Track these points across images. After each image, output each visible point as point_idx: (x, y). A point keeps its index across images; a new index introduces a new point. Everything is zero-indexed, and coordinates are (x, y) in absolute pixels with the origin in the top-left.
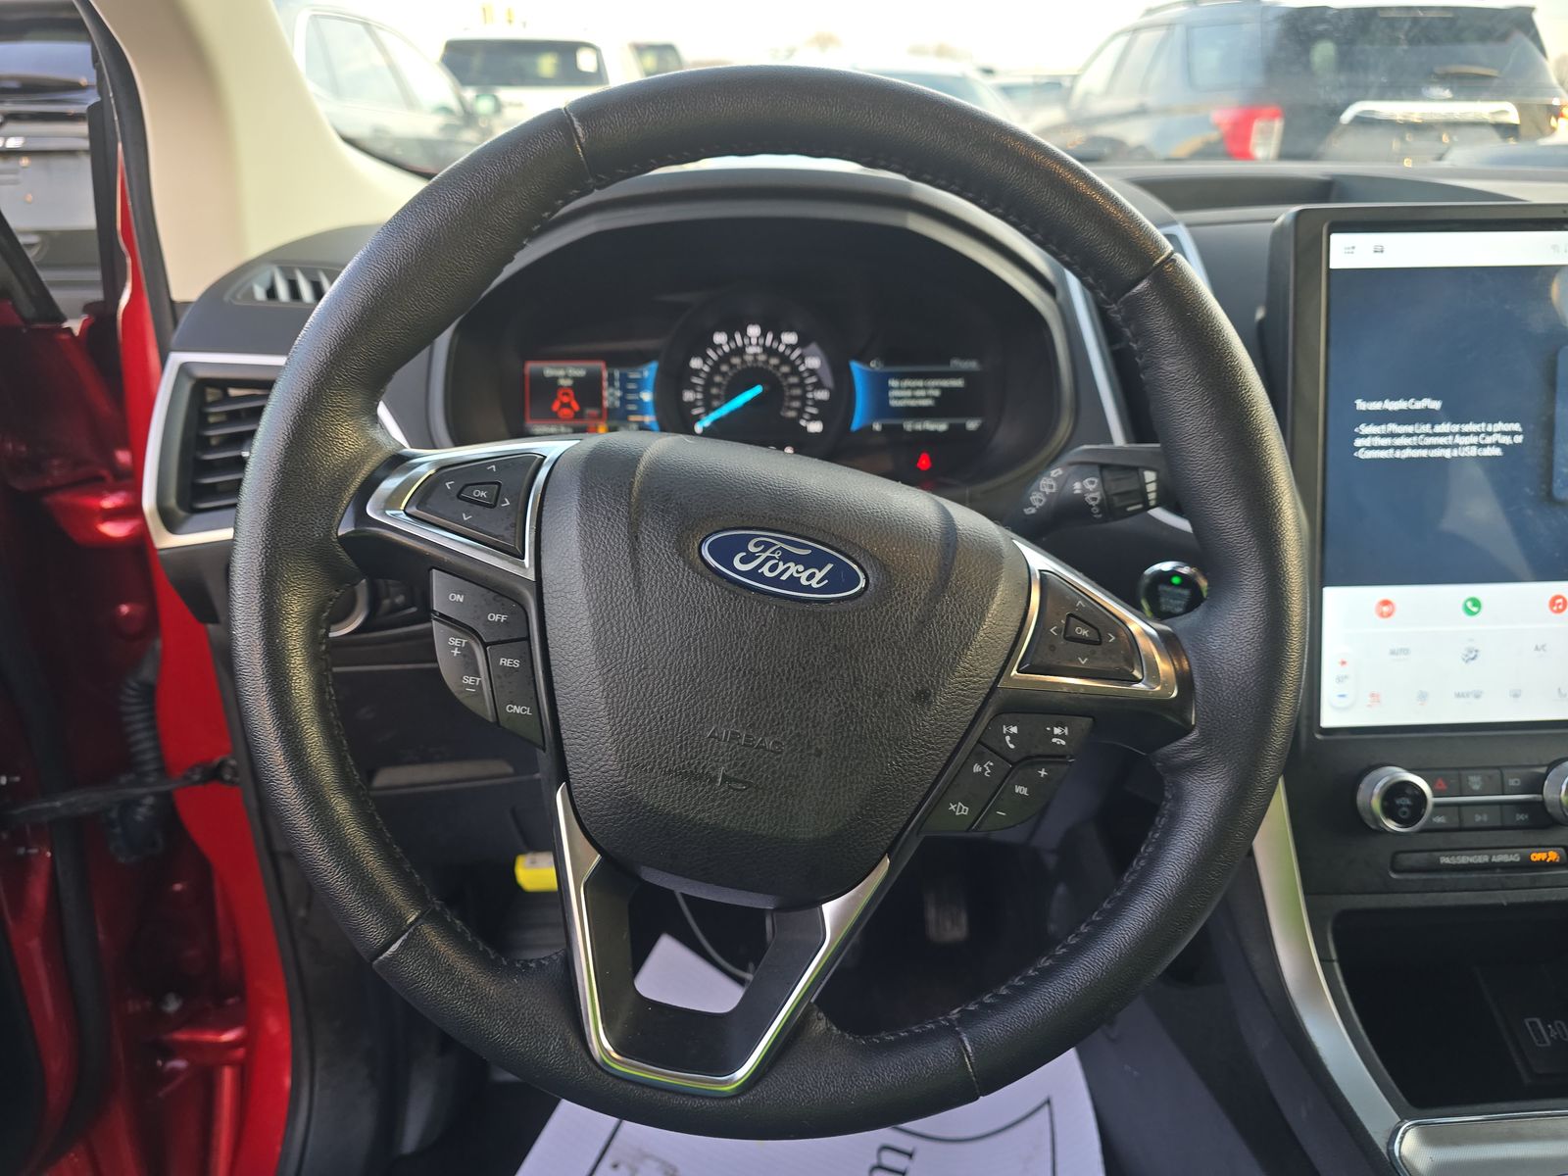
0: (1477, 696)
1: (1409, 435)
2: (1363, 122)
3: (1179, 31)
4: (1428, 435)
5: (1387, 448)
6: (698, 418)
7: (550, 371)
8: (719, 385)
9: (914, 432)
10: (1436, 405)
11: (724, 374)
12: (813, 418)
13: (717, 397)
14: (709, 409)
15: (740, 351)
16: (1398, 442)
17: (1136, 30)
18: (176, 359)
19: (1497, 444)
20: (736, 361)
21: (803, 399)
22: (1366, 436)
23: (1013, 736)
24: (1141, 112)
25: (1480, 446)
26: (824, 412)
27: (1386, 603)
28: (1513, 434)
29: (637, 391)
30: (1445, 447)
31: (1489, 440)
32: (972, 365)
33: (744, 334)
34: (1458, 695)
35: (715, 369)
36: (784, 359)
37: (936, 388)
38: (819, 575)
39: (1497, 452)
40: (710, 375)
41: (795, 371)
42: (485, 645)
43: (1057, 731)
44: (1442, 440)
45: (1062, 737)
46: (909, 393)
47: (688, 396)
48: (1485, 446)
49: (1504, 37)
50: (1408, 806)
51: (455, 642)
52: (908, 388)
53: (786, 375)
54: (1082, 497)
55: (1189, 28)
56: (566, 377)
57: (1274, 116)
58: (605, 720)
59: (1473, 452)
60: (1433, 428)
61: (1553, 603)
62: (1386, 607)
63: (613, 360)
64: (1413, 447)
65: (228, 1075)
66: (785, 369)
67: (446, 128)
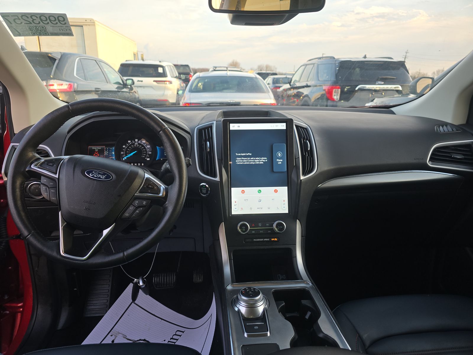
0: (261, 209)
1: (246, 160)
2: (361, 90)
3: (316, 65)
4: (249, 160)
5: (242, 162)
6: (124, 157)
7: (93, 148)
8: (128, 151)
10: (251, 154)
11: (130, 149)
13: (128, 153)
14: (126, 155)
15: (134, 144)
16: (244, 161)
17: (306, 65)
18: (12, 144)
19: (262, 162)
20: (132, 146)
21: (146, 154)
22: (238, 160)
23: (137, 203)
24: (307, 86)
25: (259, 162)
26: (150, 156)
27: (243, 191)
28: (265, 160)
29: (112, 152)
30: (253, 162)
31: (261, 161)
34: (258, 208)
36: (143, 146)
38: (104, 177)
39: (263, 163)
40: (127, 149)
41: (145, 148)
42: (49, 188)
43: (144, 202)
44: (252, 161)
45: (145, 203)
47: (122, 153)
48: (260, 162)
49: (399, 69)
50: (244, 228)
51: (43, 187)
53: (143, 149)
54: (168, 168)
55: (318, 65)
56: (97, 149)
57: (339, 88)
58: (66, 199)
59: (258, 163)
60: (250, 158)
61: (275, 191)
62: (243, 192)
63: (107, 146)
64: (247, 162)
65: (19, 315)
67: (117, 88)
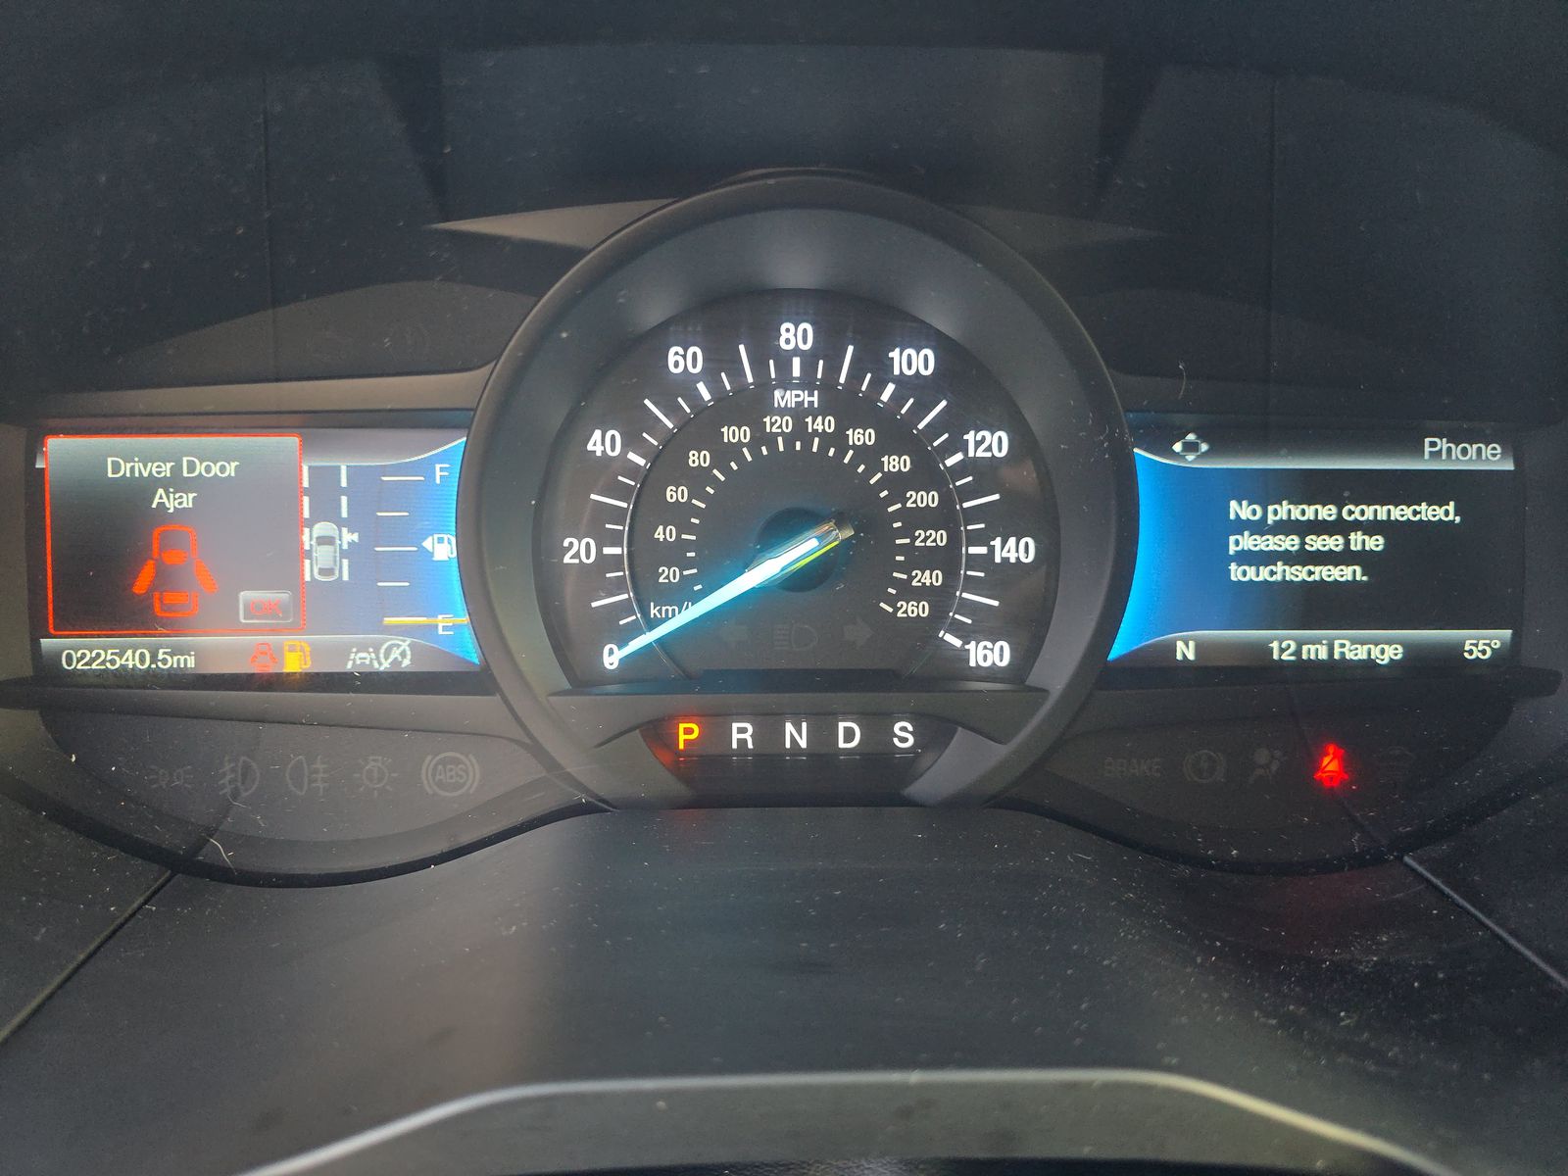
7: (121, 464)
8: (678, 515)
9: (1303, 668)
11: (697, 480)
12: (985, 627)
13: (673, 554)
15: (753, 404)
20: (735, 434)
21: (953, 560)
32: (1492, 458)
33: (765, 349)
35: (667, 462)
37: (1371, 528)
40: (649, 484)
41: (927, 473)
46: (1291, 543)
47: (579, 550)
52: (1285, 527)
53: (899, 484)
66: (897, 463)
